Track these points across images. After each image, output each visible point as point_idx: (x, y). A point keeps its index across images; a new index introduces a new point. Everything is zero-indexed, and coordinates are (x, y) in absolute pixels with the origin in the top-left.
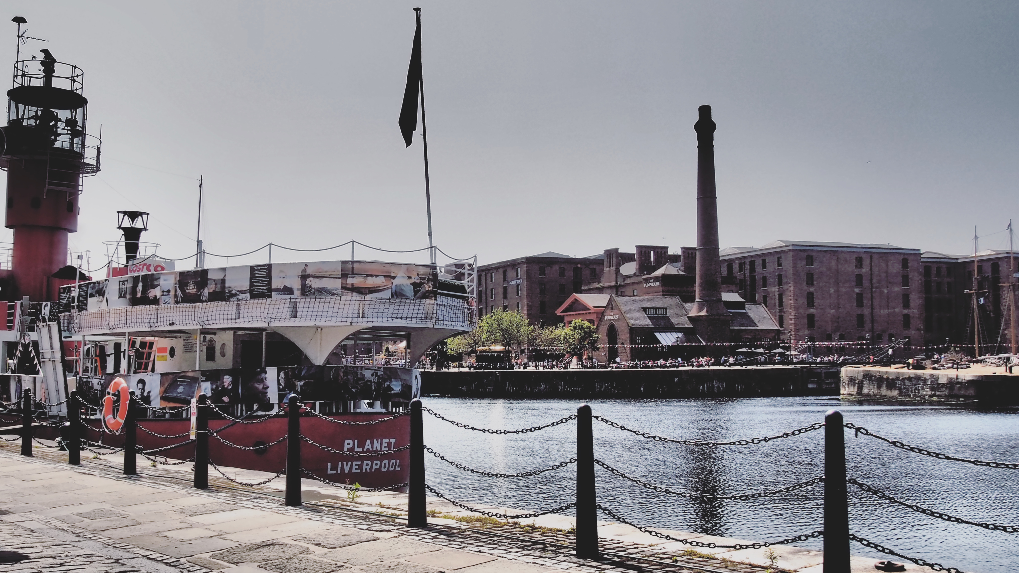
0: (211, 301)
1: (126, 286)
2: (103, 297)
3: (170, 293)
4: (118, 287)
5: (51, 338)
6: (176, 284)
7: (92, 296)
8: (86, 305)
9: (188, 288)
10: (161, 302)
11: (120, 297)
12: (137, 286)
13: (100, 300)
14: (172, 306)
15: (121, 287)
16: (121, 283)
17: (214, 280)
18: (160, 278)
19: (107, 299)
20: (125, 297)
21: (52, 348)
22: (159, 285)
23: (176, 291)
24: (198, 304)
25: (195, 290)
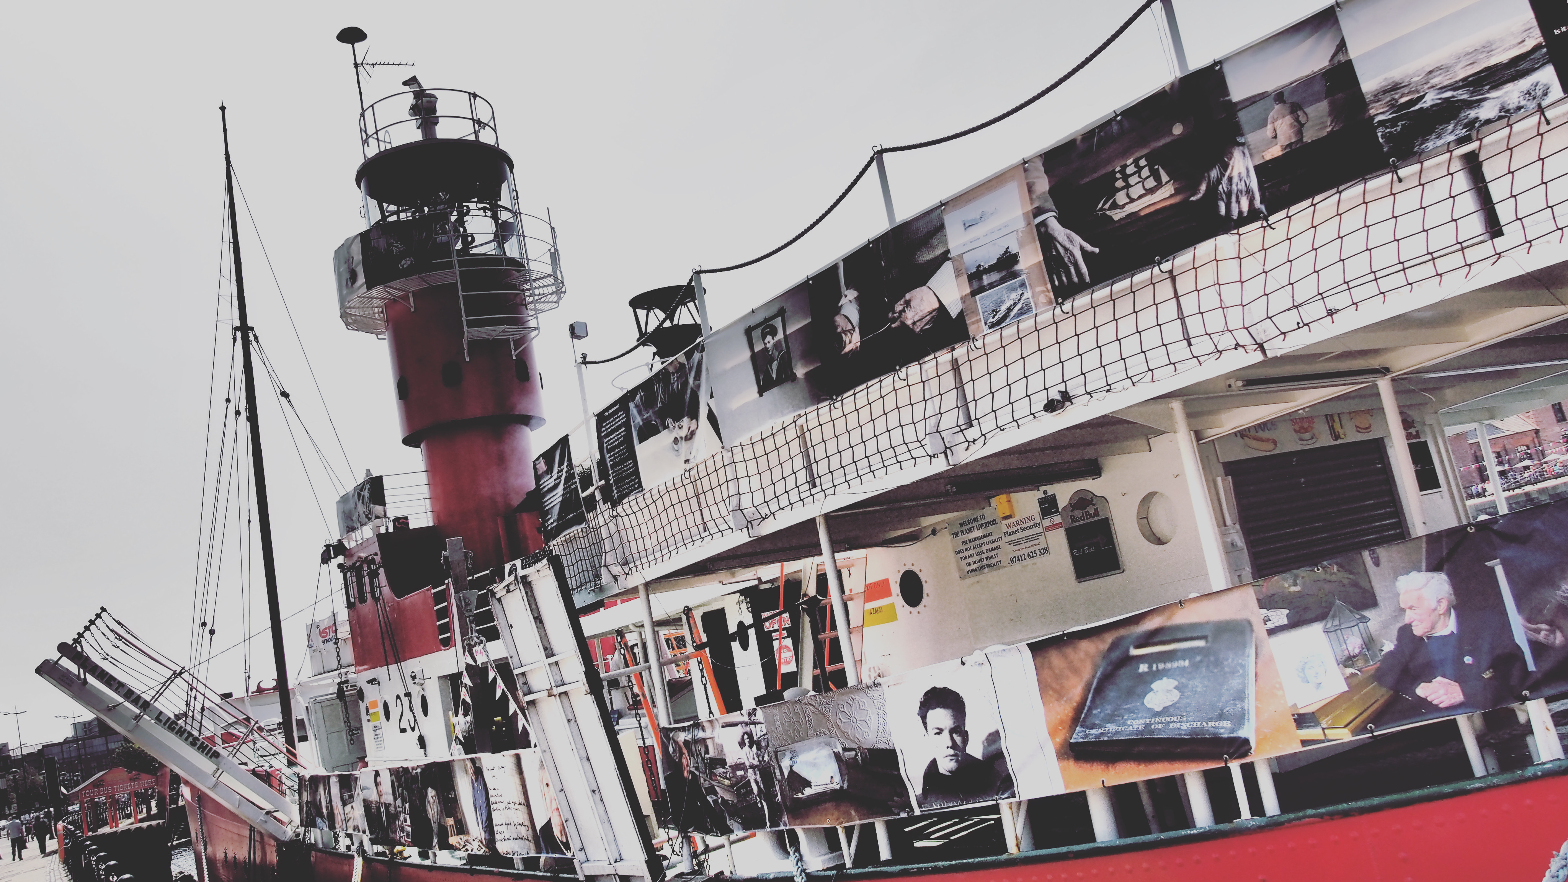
0: (1287, 205)
1: (780, 335)
2: (694, 415)
3: (1021, 266)
4: (748, 354)
5: (538, 619)
6: (1038, 212)
7: (648, 432)
8: (636, 474)
9: (1121, 197)
10: (977, 327)
11: (764, 386)
12: (838, 310)
13: (684, 433)
14: (1045, 317)
15: (758, 348)
16: (756, 334)
17: (1279, 97)
18: (942, 227)
19: (712, 418)
20: (786, 376)
21: (549, 652)
22: (945, 257)
23: (1046, 240)
24: (1205, 249)
25: (1167, 191)
